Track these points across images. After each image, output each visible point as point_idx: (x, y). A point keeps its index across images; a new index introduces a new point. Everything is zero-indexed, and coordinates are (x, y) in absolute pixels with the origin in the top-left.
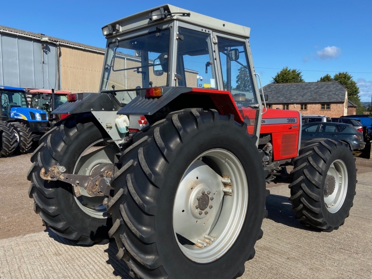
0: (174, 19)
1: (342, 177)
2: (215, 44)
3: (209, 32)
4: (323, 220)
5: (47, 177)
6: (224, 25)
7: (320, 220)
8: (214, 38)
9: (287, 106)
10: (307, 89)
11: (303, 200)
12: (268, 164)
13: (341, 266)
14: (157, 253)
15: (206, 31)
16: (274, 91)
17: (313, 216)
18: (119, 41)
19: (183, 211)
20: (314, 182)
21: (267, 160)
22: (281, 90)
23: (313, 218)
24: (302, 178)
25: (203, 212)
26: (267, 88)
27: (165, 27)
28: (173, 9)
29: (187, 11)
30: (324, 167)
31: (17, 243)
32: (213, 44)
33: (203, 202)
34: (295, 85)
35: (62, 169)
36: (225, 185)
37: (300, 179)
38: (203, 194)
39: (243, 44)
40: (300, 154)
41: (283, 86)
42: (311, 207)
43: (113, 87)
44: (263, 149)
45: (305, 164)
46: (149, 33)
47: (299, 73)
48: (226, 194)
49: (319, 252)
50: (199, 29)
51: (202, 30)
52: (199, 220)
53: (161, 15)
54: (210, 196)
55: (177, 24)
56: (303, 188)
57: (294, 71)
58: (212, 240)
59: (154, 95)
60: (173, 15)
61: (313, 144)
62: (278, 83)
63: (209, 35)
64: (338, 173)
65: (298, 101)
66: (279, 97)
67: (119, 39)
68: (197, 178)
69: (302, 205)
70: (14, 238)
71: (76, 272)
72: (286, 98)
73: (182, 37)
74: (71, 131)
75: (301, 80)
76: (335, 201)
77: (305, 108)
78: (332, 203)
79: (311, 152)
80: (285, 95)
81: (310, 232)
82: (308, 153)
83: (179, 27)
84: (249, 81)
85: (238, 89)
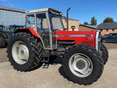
2: (35, 16)
9: (108, 30)
16: (103, 25)
34: (110, 23)
50: (31, 14)
57: (111, 18)
62: (105, 22)
75: (113, 21)
77: (114, 30)
80: (107, 26)
84: (95, 22)
85: (91, 24)
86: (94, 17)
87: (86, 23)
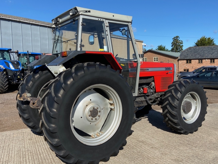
0: (80, 15)
1: (197, 103)
2: (107, 26)
3: (103, 20)
4: (180, 127)
5: (21, 99)
6: (113, 16)
7: (178, 127)
8: (106, 23)
9: (202, 61)
10: (215, 49)
11: (168, 115)
12: (152, 94)
13: (181, 153)
14: (58, 138)
15: (101, 20)
16: (193, 51)
17: (174, 125)
18: (60, 27)
19: (81, 117)
20: (173, 105)
21: (151, 92)
22: (197, 50)
23: (174, 126)
24: (167, 102)
25: (94, 119)
26: (188, 50)
27: (76, 18)
28: (79, 9)
29: (88, 10)
30: (180, 96)
31: (14, 133)
32: (106, 27)
33: (94, 113)
34: (207, 47)
35: (29, 95)
36: (111, 104)
37: (166, 103)
38: (94, 108)
39: (127, 26)
40: (168, 88)
41: (199, 48)
42: (172, 119)
43: (57, 52)
44: (150, 85)
45: (169, 94)
46: (71, 22)
47: (213, 40)
48: (111, 109)
49: (173, 145)
50: (97, 19)
51: (98, 19)
52: (92, 123)
53: (73, 12)
54: (98, 110)
55: (81, 17)
56: (168, 108)
57: (209, 39)
58: (101, 134)
59: (64, 55)
60: (79, 12)
61: (176, 83)
62: (198, 46)
63: (103, 22)
64: (194, 100)
65: (209, 57)
66: (196, 55)
67: (60, 26)
68: (91, 100)
69: (167, 118)
70: (13, 131)
71: (35, 148)
72: (200, 55)
73: (85, 24)
74: (36, 75)
75: (213, 44)
76: (192, 117)
77: (213, 62)
78: (189, 118)
79: (174, 87)
80: (200, 54)
81: (175, 134)
82: (172, 88)
83: (83, 18)
84: (179, 46)
85: (172, 50)
86: (177, 37)
87: (161, 48)
